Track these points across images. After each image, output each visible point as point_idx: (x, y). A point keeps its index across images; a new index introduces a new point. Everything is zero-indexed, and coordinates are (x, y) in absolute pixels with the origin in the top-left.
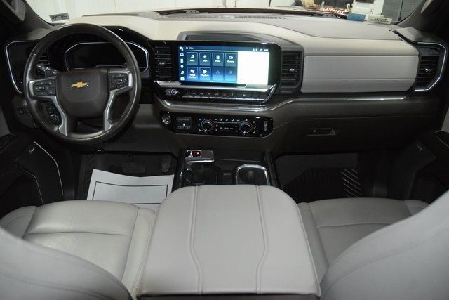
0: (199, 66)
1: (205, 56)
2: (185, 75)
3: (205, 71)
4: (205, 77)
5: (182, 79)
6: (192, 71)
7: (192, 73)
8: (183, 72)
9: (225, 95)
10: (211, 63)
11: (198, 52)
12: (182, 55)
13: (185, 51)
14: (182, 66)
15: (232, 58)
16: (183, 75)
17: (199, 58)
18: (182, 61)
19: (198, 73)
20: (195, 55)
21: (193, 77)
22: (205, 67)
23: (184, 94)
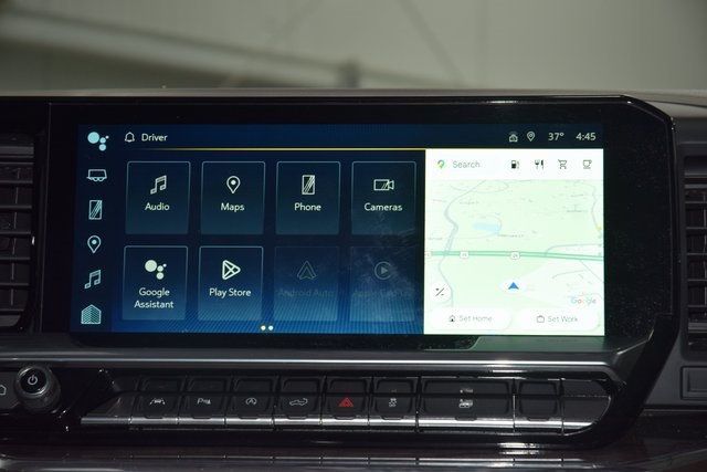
0: (194, 238)
1: (233, 182)
2: (107, 298)
3: (230, 269)
4: (230, 304)
5: (89, 316)
8: (96, 277)
9: (347, 402)
10: (270, 220)
11: (196, 158)
12: (96, 177)
13: (113, 158)
14: (94, 242)
15: (389, 185)
16: (94, 297)
17: (196, 193)
18: (96, 210)
19: (191, 277)
21: (155, 305)
22: (231, 244)
23: (101, 402)
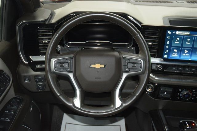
0: (182, 47)
1: (189, 40)
2: (168, 54)
3: (186, 51)
4: (186, 56)
5: (166, 56)
6: (175, 50)
7: (175, 52)
8: (167, 51)
10: (193, 45)
12: (169, 38)
13: (171, 35)
14: (167, 47)
17: (183, 41)
18: (168, 42)
19: (181, 51)
20: (180, 38)
21: (175, 55)
22: (187, 48)
